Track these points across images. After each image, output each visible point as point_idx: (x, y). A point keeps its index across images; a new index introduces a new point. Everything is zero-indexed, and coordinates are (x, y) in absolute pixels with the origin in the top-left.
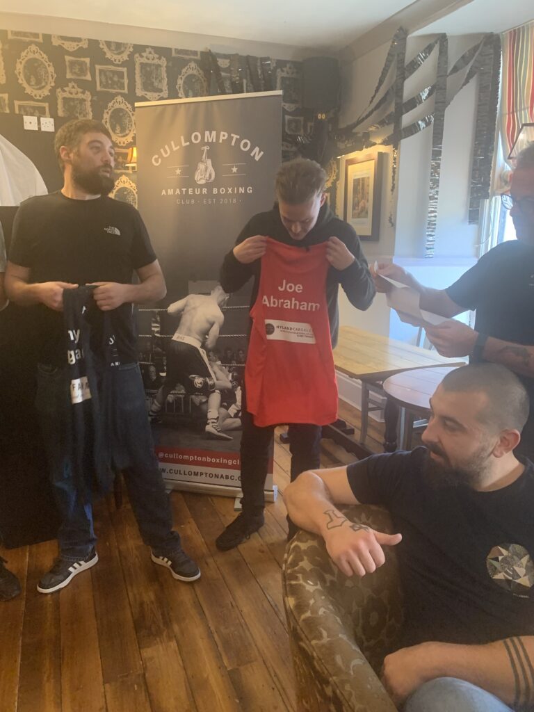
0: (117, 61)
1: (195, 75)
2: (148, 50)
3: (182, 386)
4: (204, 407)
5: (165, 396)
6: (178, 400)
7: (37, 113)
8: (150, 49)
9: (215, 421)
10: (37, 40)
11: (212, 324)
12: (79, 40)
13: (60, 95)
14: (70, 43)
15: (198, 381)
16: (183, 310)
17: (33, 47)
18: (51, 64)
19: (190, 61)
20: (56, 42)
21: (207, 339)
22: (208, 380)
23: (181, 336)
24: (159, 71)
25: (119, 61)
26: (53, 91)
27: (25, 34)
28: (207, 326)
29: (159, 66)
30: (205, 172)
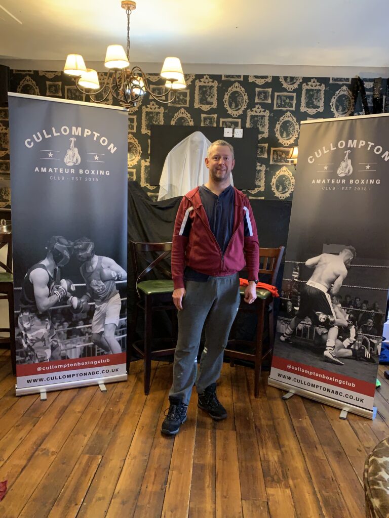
0: (290, 89)
1: (345, 95)
2: (312, 80)
3: (309, 319)
4: (324, 337)
5: (297, 325)
6: (305, 329)
7: (233, 126)
8: (314, 79)
9: (332, 349)
10: (239, 79)
11: (337, 277)
12: (266, 77)
13: (250, 113)
14: (261, 79)
15: (322, 317)
16: (317, 264)
17: (237, 84)
18: (246, 94)
19: (343, 85)
20: (251, 80)
21: (332, 286)
22: (329, 317)
23: (313, 282)
24: (319, 94)
25: (292, 89)
26: (245, 111)
27: (233, 76)
28: (334, 277)
29: (320, 90)
30: (345, 168)
